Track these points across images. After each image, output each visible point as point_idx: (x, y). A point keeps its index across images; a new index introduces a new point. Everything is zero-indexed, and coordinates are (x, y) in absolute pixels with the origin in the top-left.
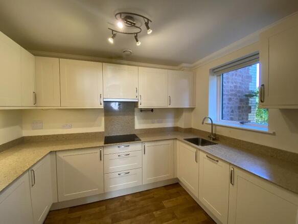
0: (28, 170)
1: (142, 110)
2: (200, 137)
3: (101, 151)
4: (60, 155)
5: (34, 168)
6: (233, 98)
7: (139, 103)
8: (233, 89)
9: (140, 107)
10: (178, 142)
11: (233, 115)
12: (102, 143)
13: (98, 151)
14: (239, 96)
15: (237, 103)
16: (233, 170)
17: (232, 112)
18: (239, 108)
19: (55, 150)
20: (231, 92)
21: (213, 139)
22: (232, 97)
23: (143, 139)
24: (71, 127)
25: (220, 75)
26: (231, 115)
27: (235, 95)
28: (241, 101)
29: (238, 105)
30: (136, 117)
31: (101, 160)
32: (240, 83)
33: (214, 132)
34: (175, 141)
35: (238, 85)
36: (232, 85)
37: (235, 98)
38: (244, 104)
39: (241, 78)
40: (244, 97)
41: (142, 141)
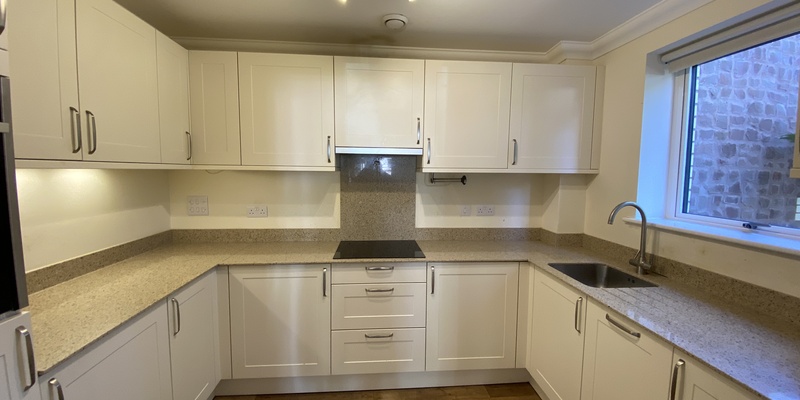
0: (166, 298)
1: (434, 178)
2: (605, 262)
3: (324, 274)
4: (239, 275)
5: (179, 298)
6: (742, 146)
7: (425, 160)
8: (744, 114)
9: (427, 169)
10: (531, 269)
11: (736, 201)
12: (329, 257)
13: (318, 273)
14: (765, 140)
15: (753, 161)
16: (683, 365)
17: (736, 189)
18: (763, 178)
19: (226, 263)
20: (734, 127)
21: (645, 272)
22: (737, 143)
23: (429, 256)
24: (265, 214)
25: (686, 72)
26: (729, 200)
27: (751, 136)
28: (771, 154)
29: (758, 168)
30: (418, 197)
31: (324, 295)
32: (771, 96)
33: (649, 250)
34: (523, 267)
35: (764, 102)
36: (739, 103)
37: (751, 144)
38: (782, 166)
39: (774, 80)
40: (785, 144)
41: (427, 259)
